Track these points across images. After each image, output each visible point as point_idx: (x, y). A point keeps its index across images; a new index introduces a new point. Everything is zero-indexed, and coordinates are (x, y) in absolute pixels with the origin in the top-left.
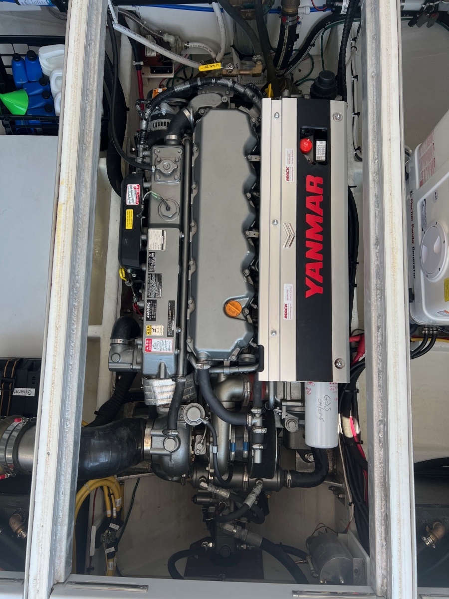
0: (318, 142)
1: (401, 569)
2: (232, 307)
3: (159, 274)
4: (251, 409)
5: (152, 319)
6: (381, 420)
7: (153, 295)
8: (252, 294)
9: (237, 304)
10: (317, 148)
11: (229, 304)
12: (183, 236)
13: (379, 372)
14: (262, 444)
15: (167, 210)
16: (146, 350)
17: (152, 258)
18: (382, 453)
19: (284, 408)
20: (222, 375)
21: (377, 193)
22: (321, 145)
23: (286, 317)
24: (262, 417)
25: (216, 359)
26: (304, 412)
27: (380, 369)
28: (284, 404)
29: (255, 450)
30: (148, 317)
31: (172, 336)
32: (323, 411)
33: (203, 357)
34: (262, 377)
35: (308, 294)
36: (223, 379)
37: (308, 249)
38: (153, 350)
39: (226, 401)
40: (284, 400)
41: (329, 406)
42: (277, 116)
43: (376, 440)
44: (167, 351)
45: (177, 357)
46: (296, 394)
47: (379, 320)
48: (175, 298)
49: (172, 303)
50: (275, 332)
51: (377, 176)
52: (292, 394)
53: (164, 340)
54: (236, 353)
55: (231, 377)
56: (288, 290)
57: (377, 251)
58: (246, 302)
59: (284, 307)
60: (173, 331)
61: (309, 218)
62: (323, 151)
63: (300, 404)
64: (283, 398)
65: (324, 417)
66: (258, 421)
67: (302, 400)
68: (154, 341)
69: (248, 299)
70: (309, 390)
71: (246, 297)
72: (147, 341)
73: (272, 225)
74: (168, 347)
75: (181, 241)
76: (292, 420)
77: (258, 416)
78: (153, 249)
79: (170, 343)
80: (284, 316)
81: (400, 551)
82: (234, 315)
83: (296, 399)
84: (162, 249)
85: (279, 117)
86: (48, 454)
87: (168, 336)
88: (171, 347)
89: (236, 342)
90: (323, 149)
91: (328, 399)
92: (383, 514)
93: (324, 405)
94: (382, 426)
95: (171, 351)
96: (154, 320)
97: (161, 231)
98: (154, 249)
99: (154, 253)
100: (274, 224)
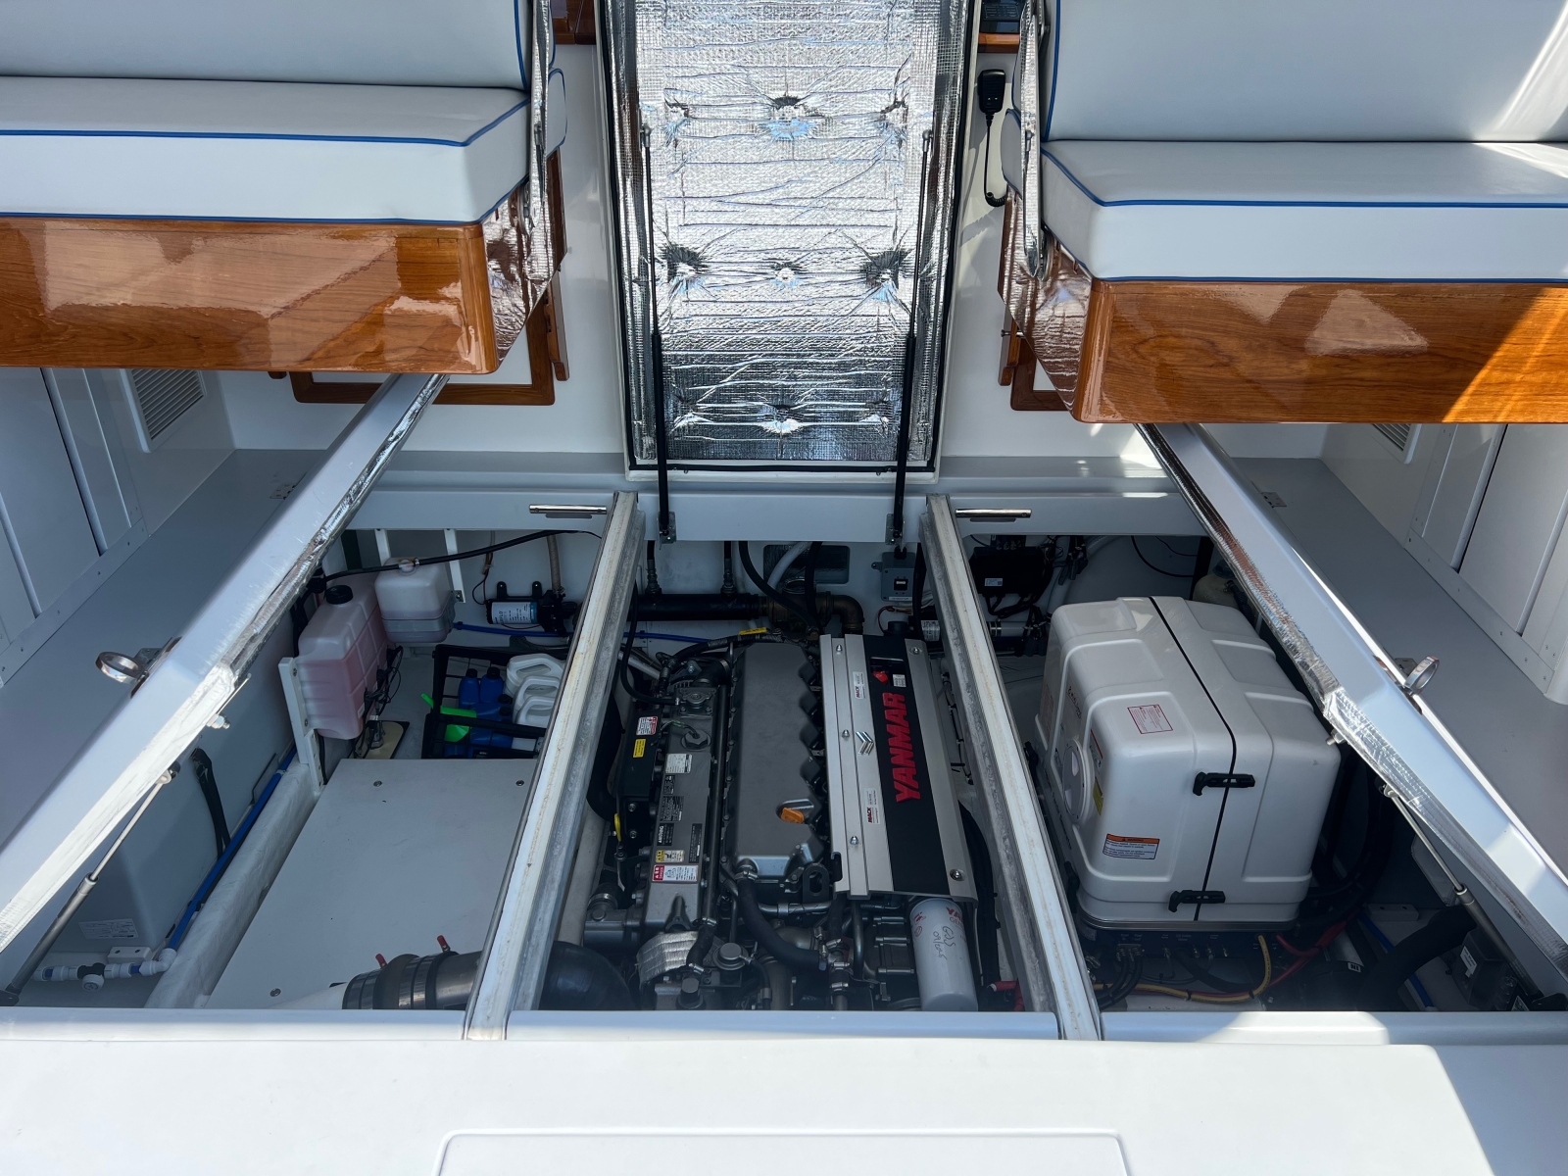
0: (894, 676)
1: (1064, 977)
2: (789, 813)
3: (680, 797)
5: (668, 844)
7: (669, 819)
8: (821, 805)
10: (895, 679)
11: (785, 810)
12: (716, 762)
15: (694, 737)
16: (655, 879)
17: (670, 781)
22: (898, 677)
23: (870, 820)
25: (767, 882)
30: (661, 842)
31: (696, 863)
32: (942, 946)
33: (747, 867)
35: (899, 798)
38: (665, 878)
41: (951, 940)
42: (839, 648)
44: (687, 879)
45: (702, 892)
48: (702, 820)
49: (698, 827)
50: (857, 840)
53: (683, 867)
54: (798, 873)
56: (870, 795)
58: (811, 811)
59: (867, 811)
60: (697, 858)
61: (891, 729)
62: (903, 682)
68: (667, 868)
69: (813, 807)
71: (811, 805)
72: (657, 869)
73: (841, 738)
74: (689, 876)
75: (713, 767)
77: (836, 952)
78: (672, 772)
79: (692, 872)
80: (868, 820)
81: (1057, 957)
84: (686, 771)
85: (842, 649)
86: (529, 865)
87: (690, 863)
88: (695, 875)
89: (798, 847)
90: (902, 680)
91: (949, 931)
93: (943, 938)
95: (695, 880)
96: (670, 844)
97: (685, 753)
98: (674, 772)
99: (674, 775)
100: (843, 736)
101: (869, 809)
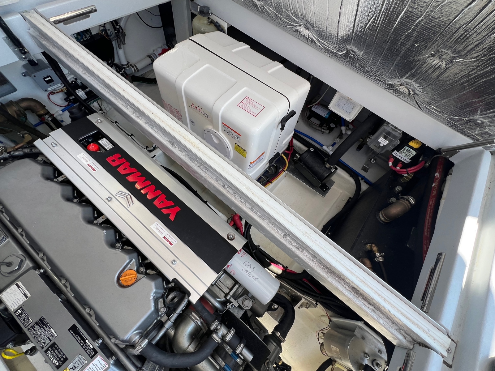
1: (400, 311)
2: (125, 277)
3: (40, 320)
4: (210, 329)
6: (284, 235)
7: (48, 341)
8: (135, 255)
9: (128, 272)
10: (102, 144)
11: (121, 279)
12: (43, 271)
13: (251, 209)
14: (240, 343)
15: (8, 266)
17: (21, 314)
18: (306, 254)
19: (232, 300)
20: (169, 330)
21: (145, 121)
22: (103, 142)
23: (171, 244)
24: (223, 325)
25: (150, 327)
26: (244, 288)
27: (250, 207)
28: (228, 298)
29: (241, 353)
30: (58, 364)
31: (96, 352)
32: (252, 274)
33: (136, 339)
34: (194, 298)
35: (172, 218)
36: (172, 332)
37: (146, 194)
39: (189, 346)
40: (226, 295)
41: (252, 267)
42: (54, 145)
43: (295, 250)
45: (118, 363)
46: (230, 283)
47: (219, 181)
48: (73, 321)
49: (74, 329)
50: (174, 261)
51: (136, 113)
52: (227, 286)
53: (91, 365)
54: (161, 304)
55: (177, 324)
56: (157, 228)
57: (177, 148)
58: (135, 263)
59: (164, 240)
60: (94, 349)
61: (130, 179)
62: (108, 143)
63: (237, 286)
64: (224, 295)
65: (256, 276)
66: (223, 330)
67: (236, 282)
69: (134, 260)
70: (232, 272)
71: (131, 261)
74: (100, 366)
75: (44, 275)
76: (244, 301)
77: (219, 327)
78: (16, 307)
79: (99, 361)
80: (170, 245)
82: (134, 280)
83: (232, 286)
84: (26, 297)
85: (56, 145)
87: (92, 357)
88: (103, 363)
89: (152, 298)
90: (107, 142)
91: (247, 263)
92: (350, 290)
93: (248, 270)
94: (288, 238)
95: (107, 366)
96: (66, 359)
97: (15, 286)
98: (18, 305)
99: (20, 308)
100: (109, 201)
101: (165, 238)
